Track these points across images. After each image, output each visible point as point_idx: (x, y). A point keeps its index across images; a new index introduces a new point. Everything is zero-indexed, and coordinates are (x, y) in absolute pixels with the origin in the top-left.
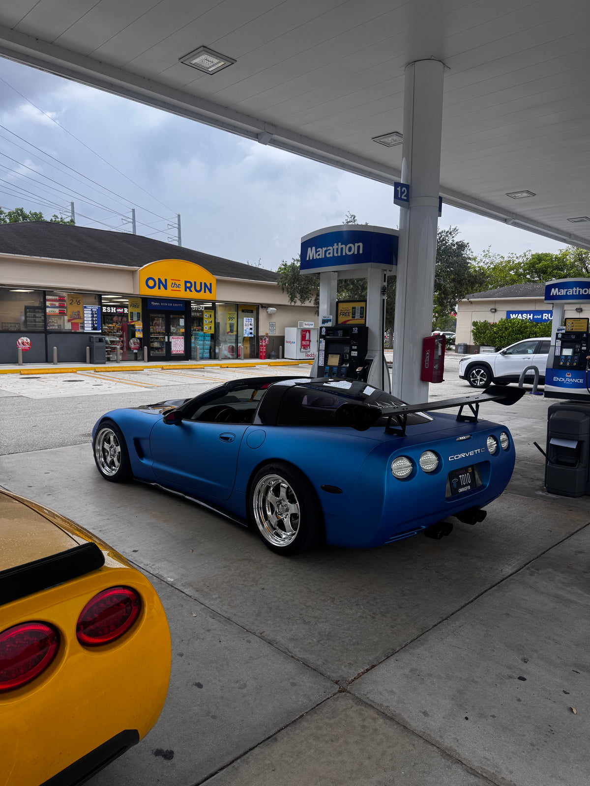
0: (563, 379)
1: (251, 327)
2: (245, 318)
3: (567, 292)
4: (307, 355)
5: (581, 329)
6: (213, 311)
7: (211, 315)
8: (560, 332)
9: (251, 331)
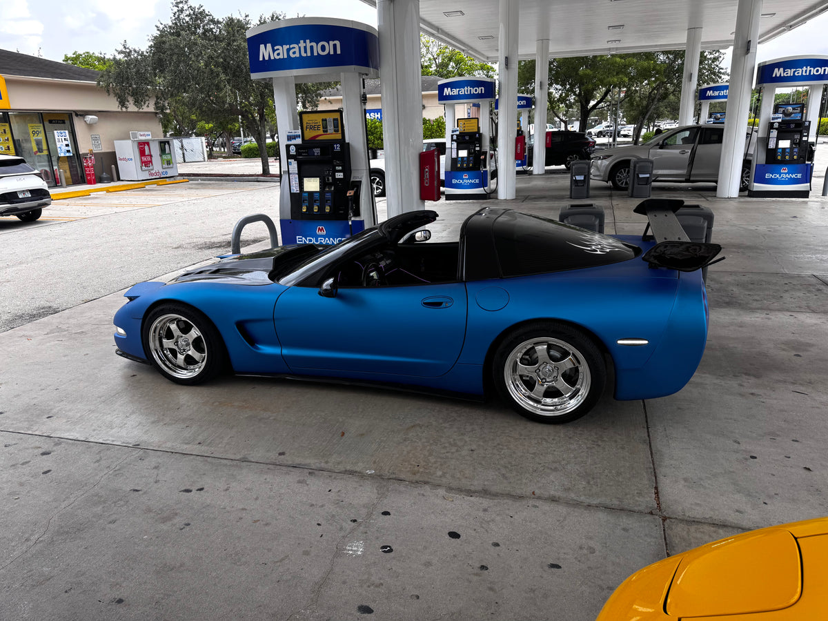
0: (461, 181)
1: (67, 143)
2: (55, 132)
3: (459, 91)
4: (151, 174)
5: (472, 129)
6: (7, 124)
7: (5, 130)
8: (455, 133)
9: (67, 148)
